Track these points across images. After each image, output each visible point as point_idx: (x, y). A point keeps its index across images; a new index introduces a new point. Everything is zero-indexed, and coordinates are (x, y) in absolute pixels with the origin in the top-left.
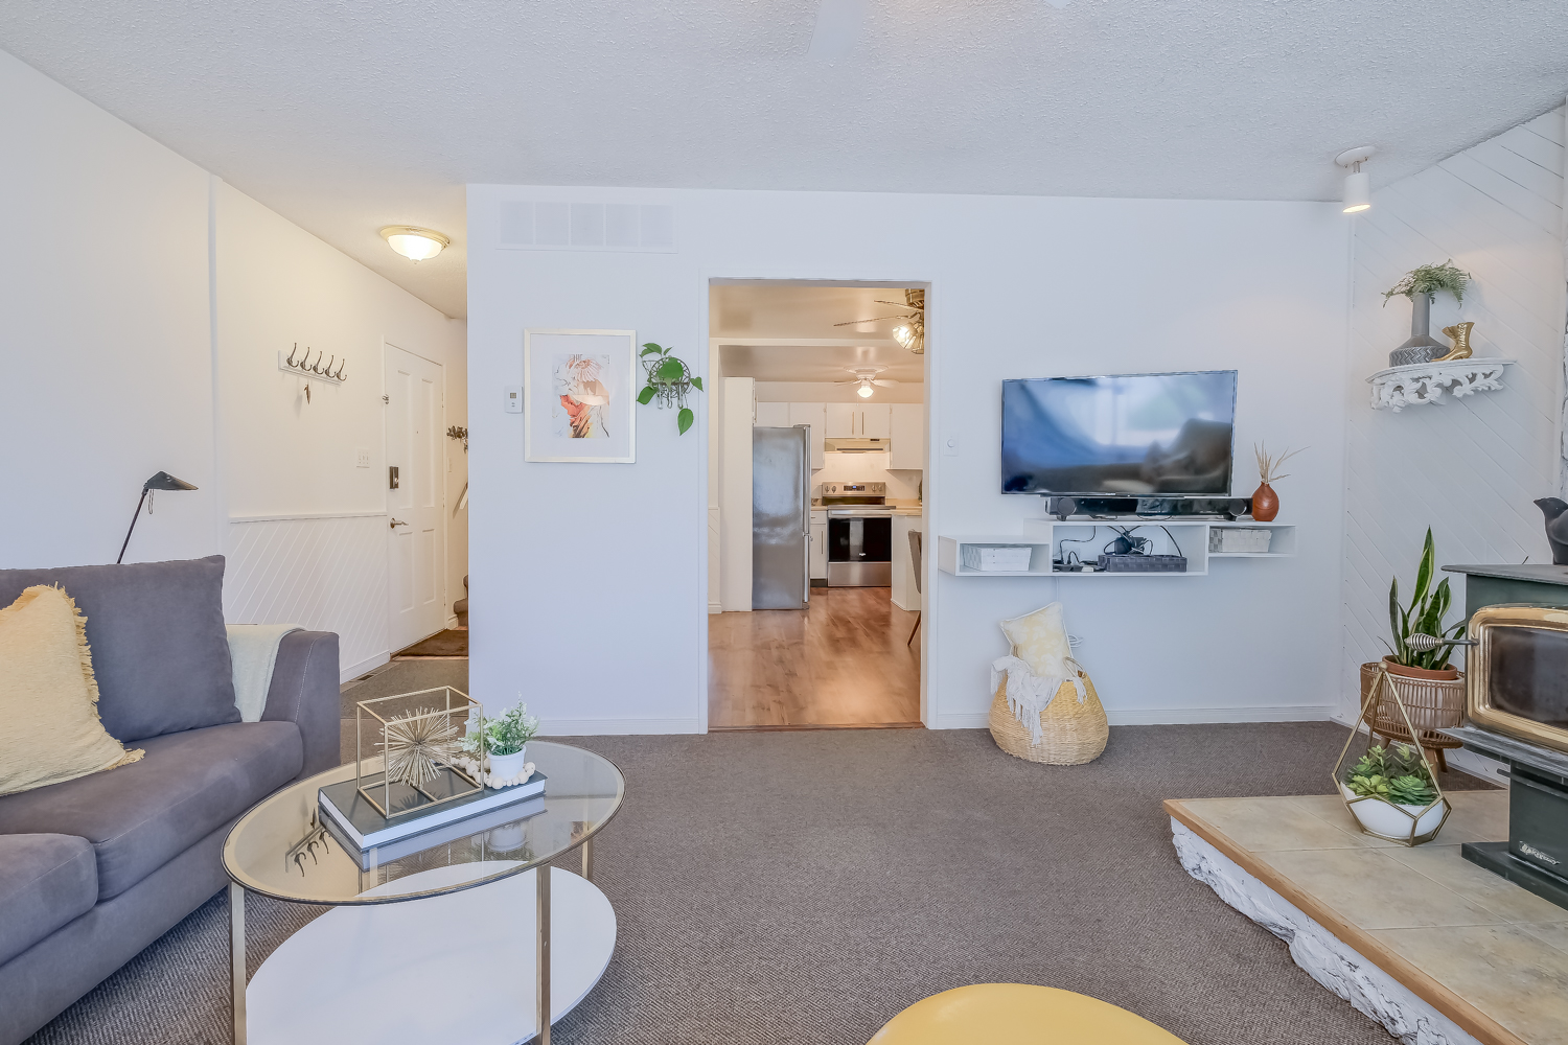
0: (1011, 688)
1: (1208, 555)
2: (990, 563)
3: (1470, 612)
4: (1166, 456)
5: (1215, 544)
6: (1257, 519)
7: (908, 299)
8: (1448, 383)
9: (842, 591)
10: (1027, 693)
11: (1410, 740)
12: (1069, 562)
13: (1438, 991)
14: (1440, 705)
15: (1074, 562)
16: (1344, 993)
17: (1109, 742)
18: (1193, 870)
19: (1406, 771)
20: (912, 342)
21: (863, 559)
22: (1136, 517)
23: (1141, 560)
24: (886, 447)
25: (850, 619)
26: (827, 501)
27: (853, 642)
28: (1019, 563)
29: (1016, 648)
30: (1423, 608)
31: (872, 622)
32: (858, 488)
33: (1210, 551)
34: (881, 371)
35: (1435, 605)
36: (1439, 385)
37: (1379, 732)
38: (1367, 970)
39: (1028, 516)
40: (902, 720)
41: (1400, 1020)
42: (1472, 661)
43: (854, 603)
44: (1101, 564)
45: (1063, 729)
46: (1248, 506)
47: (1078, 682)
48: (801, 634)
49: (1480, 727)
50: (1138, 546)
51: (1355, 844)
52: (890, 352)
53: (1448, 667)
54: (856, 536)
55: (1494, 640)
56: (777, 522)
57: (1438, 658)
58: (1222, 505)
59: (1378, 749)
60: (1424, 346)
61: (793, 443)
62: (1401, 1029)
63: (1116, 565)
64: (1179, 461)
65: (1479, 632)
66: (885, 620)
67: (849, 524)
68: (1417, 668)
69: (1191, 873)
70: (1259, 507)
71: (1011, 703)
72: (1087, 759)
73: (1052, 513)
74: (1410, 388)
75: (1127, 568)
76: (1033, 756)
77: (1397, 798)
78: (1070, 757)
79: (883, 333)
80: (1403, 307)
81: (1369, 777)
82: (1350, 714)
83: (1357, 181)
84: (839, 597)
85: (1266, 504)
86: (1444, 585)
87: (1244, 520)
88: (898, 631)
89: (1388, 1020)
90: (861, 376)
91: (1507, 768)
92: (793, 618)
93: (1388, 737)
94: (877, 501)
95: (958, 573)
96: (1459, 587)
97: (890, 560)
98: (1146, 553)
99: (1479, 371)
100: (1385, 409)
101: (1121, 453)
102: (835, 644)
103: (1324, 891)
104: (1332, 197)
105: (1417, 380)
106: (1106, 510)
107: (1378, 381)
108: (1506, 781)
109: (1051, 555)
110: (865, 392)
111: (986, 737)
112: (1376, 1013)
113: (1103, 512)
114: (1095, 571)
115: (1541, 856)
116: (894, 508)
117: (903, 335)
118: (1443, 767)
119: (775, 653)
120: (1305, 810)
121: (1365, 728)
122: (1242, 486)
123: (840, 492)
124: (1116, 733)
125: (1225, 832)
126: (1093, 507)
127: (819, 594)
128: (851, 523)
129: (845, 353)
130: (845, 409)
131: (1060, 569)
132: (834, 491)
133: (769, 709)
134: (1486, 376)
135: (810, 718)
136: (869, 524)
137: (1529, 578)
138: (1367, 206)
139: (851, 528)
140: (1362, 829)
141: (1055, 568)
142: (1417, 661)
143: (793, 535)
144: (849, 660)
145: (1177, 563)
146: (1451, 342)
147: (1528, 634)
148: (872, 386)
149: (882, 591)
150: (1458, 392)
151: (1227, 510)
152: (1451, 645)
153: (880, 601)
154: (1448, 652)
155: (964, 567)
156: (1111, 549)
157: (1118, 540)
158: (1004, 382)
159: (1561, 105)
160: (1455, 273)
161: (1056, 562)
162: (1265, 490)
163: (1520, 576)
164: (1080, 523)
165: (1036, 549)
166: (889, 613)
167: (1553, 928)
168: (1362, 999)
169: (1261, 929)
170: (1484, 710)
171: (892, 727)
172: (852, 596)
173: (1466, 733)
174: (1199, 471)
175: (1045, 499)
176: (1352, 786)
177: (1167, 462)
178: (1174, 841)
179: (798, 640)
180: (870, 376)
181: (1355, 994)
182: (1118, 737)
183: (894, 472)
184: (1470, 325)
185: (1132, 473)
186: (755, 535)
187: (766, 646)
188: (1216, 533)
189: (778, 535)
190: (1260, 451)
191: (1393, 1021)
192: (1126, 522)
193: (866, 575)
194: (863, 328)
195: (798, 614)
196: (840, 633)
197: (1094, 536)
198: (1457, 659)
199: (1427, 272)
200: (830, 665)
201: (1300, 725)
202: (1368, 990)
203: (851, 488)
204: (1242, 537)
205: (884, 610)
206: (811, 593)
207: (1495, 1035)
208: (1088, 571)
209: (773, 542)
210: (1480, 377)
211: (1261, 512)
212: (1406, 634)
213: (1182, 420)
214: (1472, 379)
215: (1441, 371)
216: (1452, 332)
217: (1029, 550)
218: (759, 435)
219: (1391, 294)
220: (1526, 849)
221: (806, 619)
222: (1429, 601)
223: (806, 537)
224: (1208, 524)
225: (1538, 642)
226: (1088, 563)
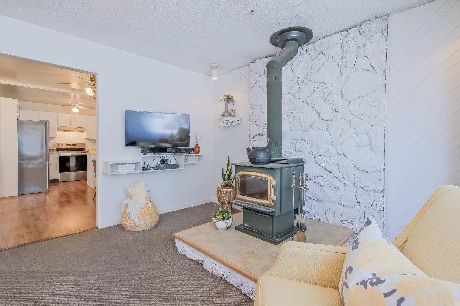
0: (129, 209)
1: (184, 163)
2: (121, 170)
3: (236, 174)
4: (175, 137)
5: (186, 160)
6: (195, 153)
7: (91, 79)
8: (232, 122)
9: (66, 183)
10: (134, 210)
11: (225, 204)
12: (147, 168)
13: (231, 264)
14: (231, 195)
15: (149, 168)
16: (214, 272)
17: (159, 219)
18: (181, 251)
19: (225, 212)
20: (93, 94)
21: (76, 171)
22: (166, 154)
23: (167, 166)
24: (85, 131)
25: (68, 193)
26: (59, 150)
27: (69, 202)
28: (131, 169)
29: (130, 196)
30: (228, 173)
31: (79, 193)
32: (73, 145)
33: (185, 162)
34: (82, 103)
35: (230, 173)
36: (230, 122)
37: (220, 203)
38: (219, 264)
39: (134, 154)
40: (89, 227)
41: (225, 275)
42: (236, 184)
43: (72, 187)
44: (157, 168)
45: (145, 219)
46: (193, 150)
47: (150, 204)
48: (45, 201)
49: (238, 199)
50: (167, 162)
51: (216, 233)
52: (85, 97)
53: (233, 186)
54: (73, 163)
55: (240, 180)
56: (31, 158)
57: (231, 184)
58: (187, 150)
59: (220, 208)
60: (228, 113)
61: (41, 127)
62: (225, 277)
63: (160, 167)
64: (177, 138)
65: (238, 178)
66: (84, 192)
67: (69, 158)
68: (227, 187)
69: (180, 253)
70: (195, 150)
71: (129, 214)
72: (152, 226)
73: (141, 153)
74: (225, 122)
75: (164, 168)
76: (136, 229)
77: (224, 219)
78: (147, 228)
79: (81, 90)
80: (223, 103)
81: (218, 215)
82: (215, 200)
83: (215, 71)
84: (64, 186)
85: (197, 149)
86: (232, 167)
87: (193, 154)
88: (90, 195)
89: (222, 275)
90: (73, 104)
91: (242, 208)
92: (41, 197)
93: (222, 204)
94: (82, 149)
95: (109, 174)
96: (234, 167)
97: (86, 170)
98: (169, 163)
99: (237, 120)
100: (221, 127)
101: (163, 135)
102: (62, 204)
103: (209, 249)
104: (210, 75)
105: (226, 121)
106: (158, 152)
107: (219, 120)
108: (242, 210)
109: (141, 166)
110: (75, 110)
111: (120, 227)
112: (220, 274)
113: (156, 152)
114: (155, 170)
115: (248, 226)
116: (88, 152)
117: (89, 91)
118: (232, 209)
119: (29, 212)
120: (206, 227)
121: (218, 203)
122: (192, 145)
123: (65, 146)
124: (161, 217)
125: (188, 239)
126: (153, 151)
127: (55, 185)
128: (70, 158)
129: (67, 95)
130: (66, 116)
131: (144, 170)
132: (62, 146)
133: (23, 237)
134: (238, 121)
135: (46, 235)
136: (78, 158)
137: (245, 165)
138: (216, 78)
139: (70, 160)
140: (217, 228)
141: (142, 169)
142: (227, 186)
143: (41, 163)
144: (68, 209)
145: (176, 166)
146: (232, 113)
147: (245, 177)
148: (78, 108)
149: (83, 181)
150: (233, 124)
151: (188, 151)
152: (233, 182)
153: (82, 185)
154: (232, 183)
155: (112, 171)
156: (159, 163)
157: (161, 160)
158: (125, 111)
159: (248, 65)
160: (233, 98)
161: (143, 168)
162: (197, 146)
163: (244, 165)
164: (150, 156)
165: (136, 164)
166: (86, 189)
167: (250, 241)
168: (217, 272)
169: (197, 262)
170: (239, 196)
171: (85, 231)
172: (70, 184)
173: (236, 201)
174: (183, 141)
175: (139, 149)
176: (215, 218)
177: (175, 138)
178: (176, 245)
179: (43, 205)
180: (77, 105)
181: (216, 272)
182: (162, 217)
183: (88, 139)
184: (235, 109)
185: (166, 141)
186: (19, 164)
187: (25, 210)
188: (186, 157)
189: (33, 164)
190: (196, 136)
191: (223, 275)
192: (163, 155)
193: (77, 176)
194: (74, 86)
195: (44, 194)
196: (64, 199)
197: (154, 159)
198: (234, 184)
199: (228, 96)
200: (59, 213)
201: (205, 204)
202: (219, 270)
203: (70, 145)
204: (192, 158)
205: (84, 188)
206: (50, 185)
207: (241, 271)
208: (153, 170)
209: (30, 166)
210: (237, 121)
211: (196, 152)
212: (225, 180)
213: (178, 127)
214: (236, 121)
215: (231, 119)
216: (232, 110)
217: (134, 165)
218: (20, 123)
219: (221, 100)
220: (245, 225)
221: (48, 196)
222: (229, 171)
223: (47, 164)
224: (184, 155)
225: (247, 179)
226: (153, 168)
